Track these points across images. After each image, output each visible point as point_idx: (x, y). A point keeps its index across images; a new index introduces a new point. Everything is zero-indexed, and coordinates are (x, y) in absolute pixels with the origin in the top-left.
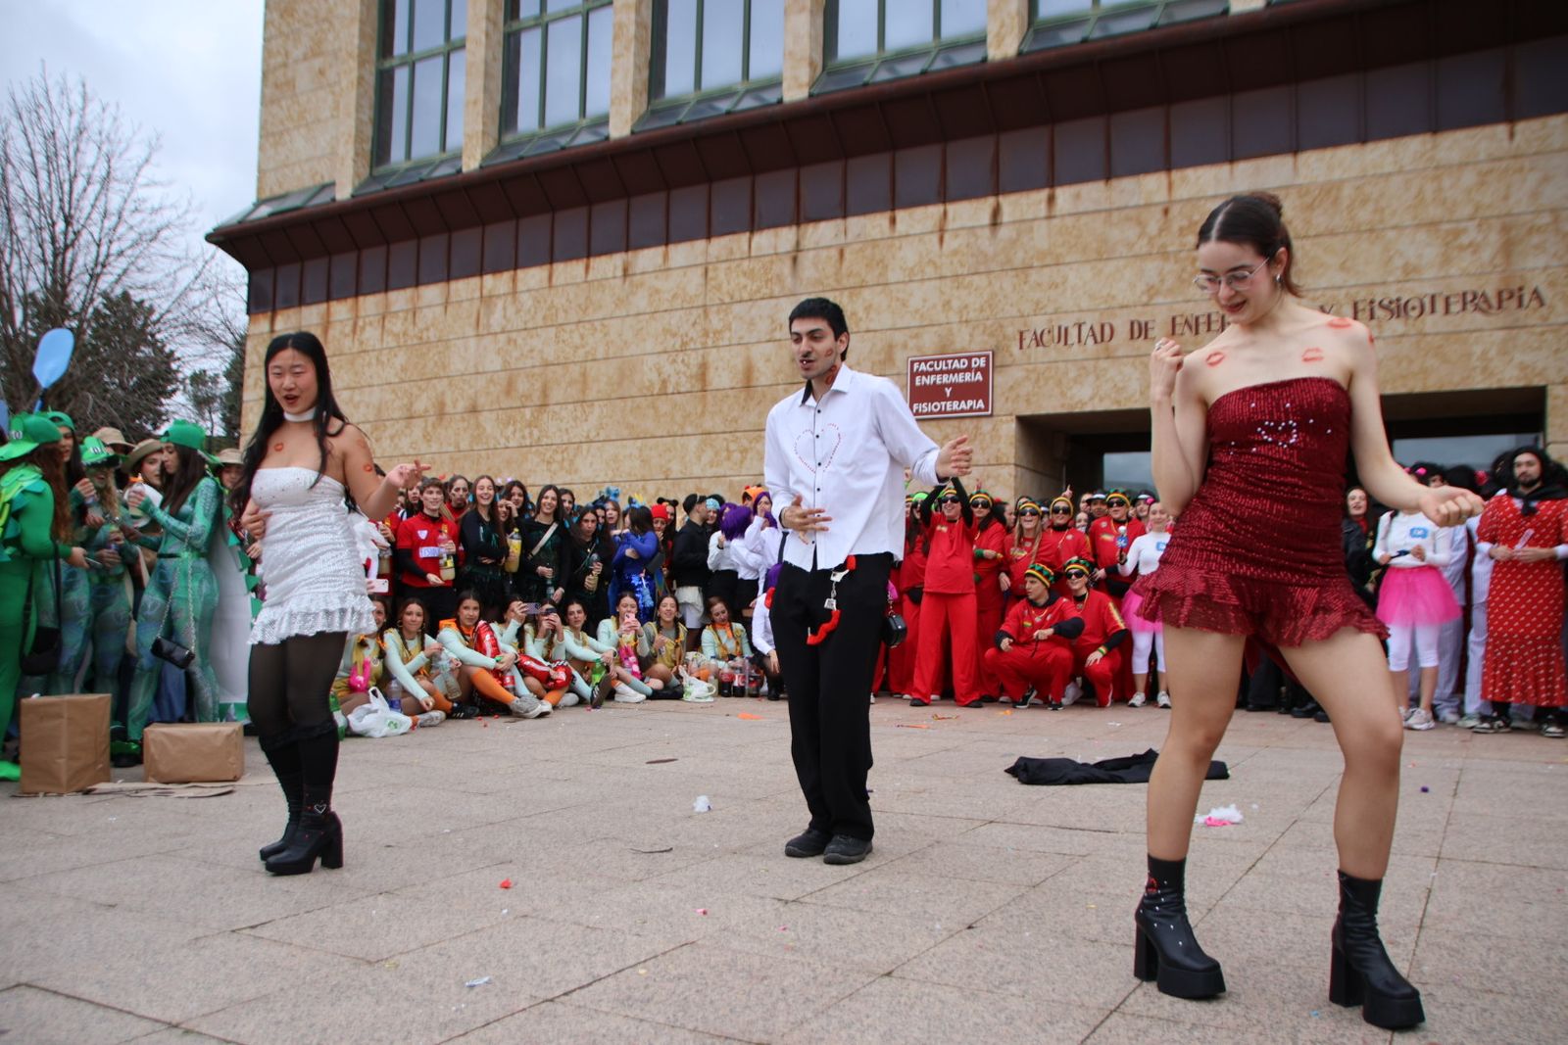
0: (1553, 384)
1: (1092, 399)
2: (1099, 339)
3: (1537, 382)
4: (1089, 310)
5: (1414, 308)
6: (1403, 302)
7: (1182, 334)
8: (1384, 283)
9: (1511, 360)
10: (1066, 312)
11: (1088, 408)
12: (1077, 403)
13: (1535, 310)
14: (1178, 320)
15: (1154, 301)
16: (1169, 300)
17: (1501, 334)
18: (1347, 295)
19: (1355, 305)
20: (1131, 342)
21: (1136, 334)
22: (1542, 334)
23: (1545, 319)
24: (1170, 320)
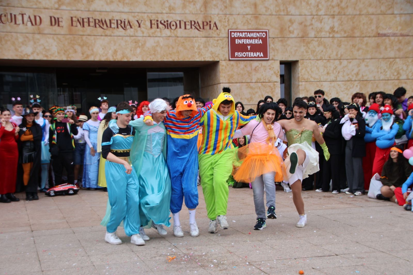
0: (221, 60)
1: (32, 53)
2: (34, 23)
3: (216, 59)
4: (27, 8)
5: (173, 25)
6: (169, 22)
7: (76, 26)
8: (162, 13)
9: (208, 50)
10: (14, 7)
11: (31, 58)
12: (24, 55)
13: (215, 31)
14: (74, 19)
15: (60, 8)
16: (69, 8)
17: (204, 39)
18: (148, 16)
19: (151, 21)
20: (51, 27)
21: (53, 23)
22: (218, 40)
23: (219, 35)
24: (70, 18)
